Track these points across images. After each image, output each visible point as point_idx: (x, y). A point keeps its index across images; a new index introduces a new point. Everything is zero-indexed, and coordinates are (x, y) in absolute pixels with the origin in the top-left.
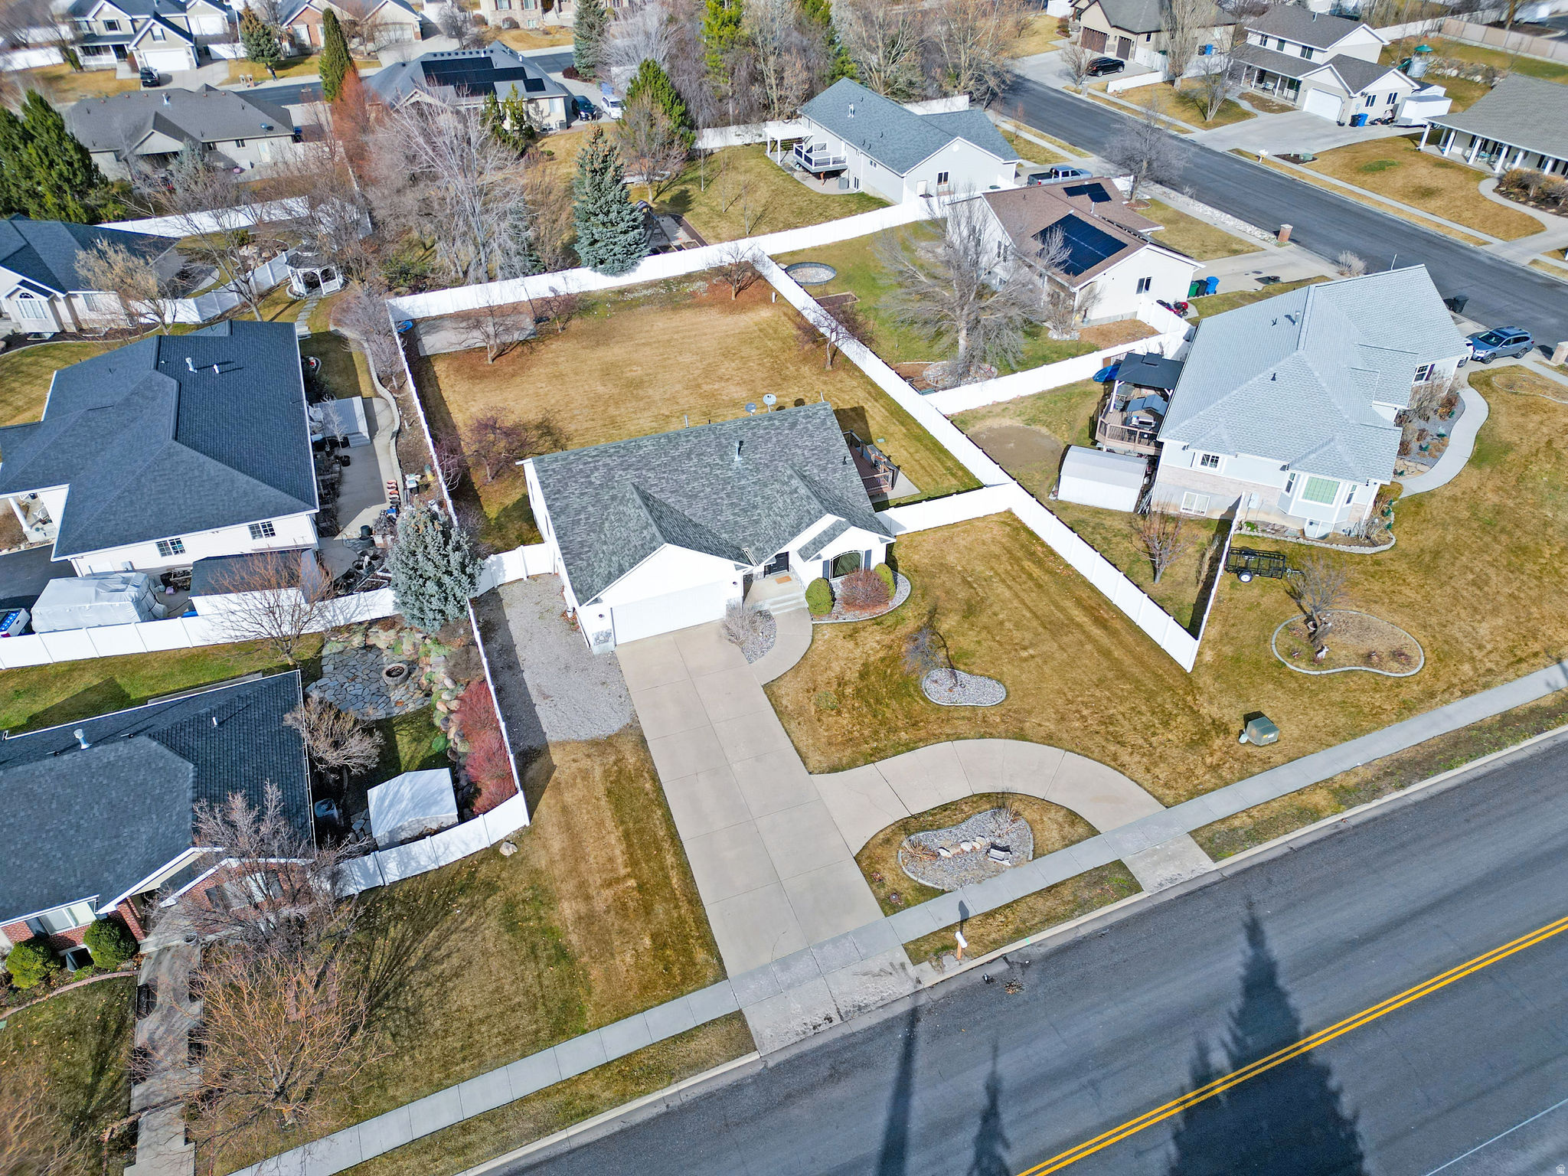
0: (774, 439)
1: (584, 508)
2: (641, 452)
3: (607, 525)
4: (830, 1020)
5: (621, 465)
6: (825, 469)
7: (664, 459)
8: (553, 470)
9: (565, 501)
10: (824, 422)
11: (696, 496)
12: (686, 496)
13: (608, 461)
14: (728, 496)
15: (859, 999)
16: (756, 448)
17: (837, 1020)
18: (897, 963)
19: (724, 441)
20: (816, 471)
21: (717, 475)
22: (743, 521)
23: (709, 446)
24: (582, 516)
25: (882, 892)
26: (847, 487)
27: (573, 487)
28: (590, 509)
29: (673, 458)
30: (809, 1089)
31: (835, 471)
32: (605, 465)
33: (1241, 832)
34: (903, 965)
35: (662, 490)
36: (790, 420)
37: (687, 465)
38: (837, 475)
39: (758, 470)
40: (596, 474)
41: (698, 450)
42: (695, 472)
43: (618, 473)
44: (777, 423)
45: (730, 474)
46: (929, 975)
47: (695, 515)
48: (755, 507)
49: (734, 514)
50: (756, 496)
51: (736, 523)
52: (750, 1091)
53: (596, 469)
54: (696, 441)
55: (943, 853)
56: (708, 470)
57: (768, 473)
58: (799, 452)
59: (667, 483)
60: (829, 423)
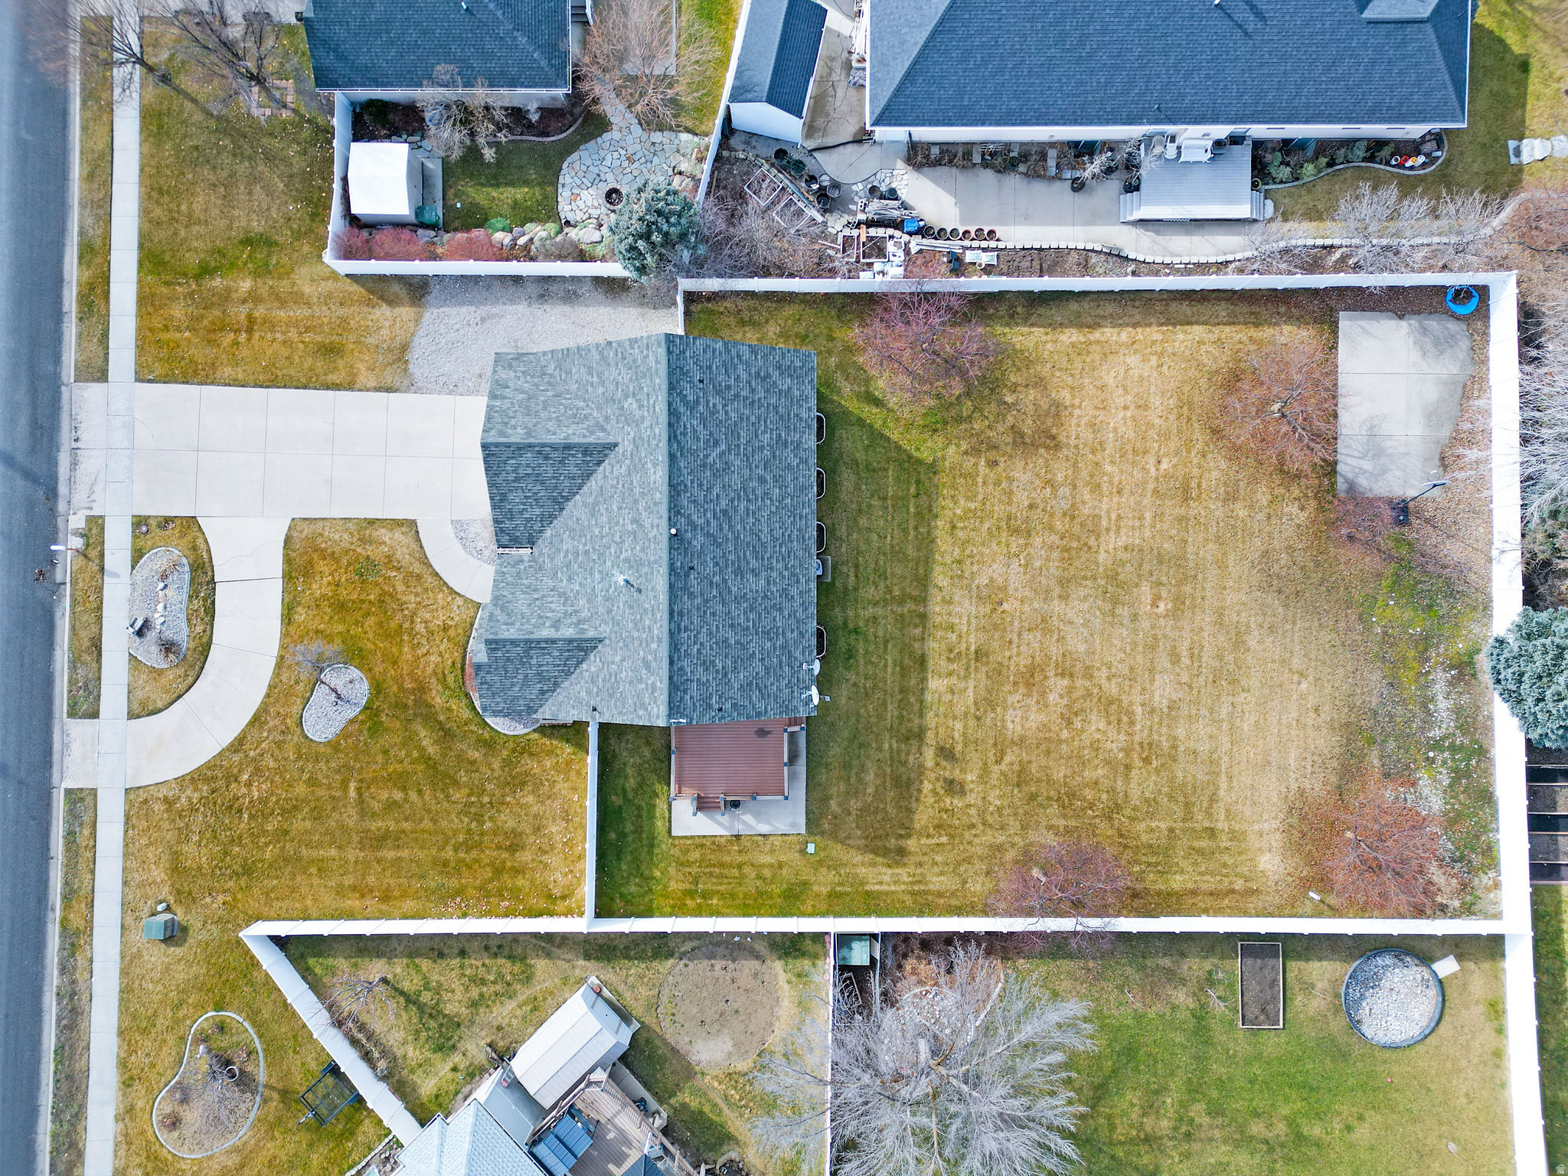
0: (636, 634)
1: (602, 383)
2: (649, 465)
3: (582, 404)
4: (76, 440)
5: (641, 438)
6: (593, 681)
7: (637, 491)
8: (647, 356)
9: (613, 364)
10: (643, 706)
11: (593, 515)
12: (596, 503)
13: (647, 423)
14: (586, 552)
15: (82, 467)
16: (631, 607)
17: (74, 445)
18: (94, 505)
19: (645, 570)
20: (593, 669)
21: (609, 548)
22: (559, 559)
23: (643, 550)
24: (595, 379)
25: (153, 523)
26: (569, 698)
27: (625, 376)
28: (601, 390)
29: (636, 502)
30: (34, 405)
31: (589, 692)
32: (643, 418)
33: (78, 829)
34: (91, 508)
35: (605, 477)
36: (654, 664)
37: (627, 516)
38: (583, 694)
39: (607, 599)
40: (635, 405)
41: (640, 535)
42: (617, 523)
43: (631, 431)
44: (654, 646)
45: (609, 564)
46: (77, 522)
47: (574, 506)
48: (570, 579)
49: (567, 551)
50: (580, 584)
51: (559, 550)
52: (51, 368)
53: (641, 407)
54: (651, 536)
55: (162, 585)
56: (617, 539)
57: (601, 610)
58: (618, 659)
59: (612, 486)
60: (641, 713)
